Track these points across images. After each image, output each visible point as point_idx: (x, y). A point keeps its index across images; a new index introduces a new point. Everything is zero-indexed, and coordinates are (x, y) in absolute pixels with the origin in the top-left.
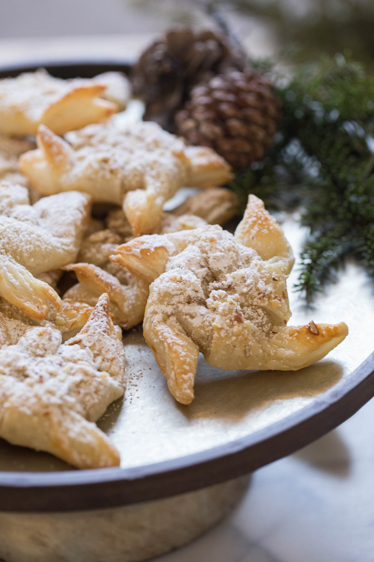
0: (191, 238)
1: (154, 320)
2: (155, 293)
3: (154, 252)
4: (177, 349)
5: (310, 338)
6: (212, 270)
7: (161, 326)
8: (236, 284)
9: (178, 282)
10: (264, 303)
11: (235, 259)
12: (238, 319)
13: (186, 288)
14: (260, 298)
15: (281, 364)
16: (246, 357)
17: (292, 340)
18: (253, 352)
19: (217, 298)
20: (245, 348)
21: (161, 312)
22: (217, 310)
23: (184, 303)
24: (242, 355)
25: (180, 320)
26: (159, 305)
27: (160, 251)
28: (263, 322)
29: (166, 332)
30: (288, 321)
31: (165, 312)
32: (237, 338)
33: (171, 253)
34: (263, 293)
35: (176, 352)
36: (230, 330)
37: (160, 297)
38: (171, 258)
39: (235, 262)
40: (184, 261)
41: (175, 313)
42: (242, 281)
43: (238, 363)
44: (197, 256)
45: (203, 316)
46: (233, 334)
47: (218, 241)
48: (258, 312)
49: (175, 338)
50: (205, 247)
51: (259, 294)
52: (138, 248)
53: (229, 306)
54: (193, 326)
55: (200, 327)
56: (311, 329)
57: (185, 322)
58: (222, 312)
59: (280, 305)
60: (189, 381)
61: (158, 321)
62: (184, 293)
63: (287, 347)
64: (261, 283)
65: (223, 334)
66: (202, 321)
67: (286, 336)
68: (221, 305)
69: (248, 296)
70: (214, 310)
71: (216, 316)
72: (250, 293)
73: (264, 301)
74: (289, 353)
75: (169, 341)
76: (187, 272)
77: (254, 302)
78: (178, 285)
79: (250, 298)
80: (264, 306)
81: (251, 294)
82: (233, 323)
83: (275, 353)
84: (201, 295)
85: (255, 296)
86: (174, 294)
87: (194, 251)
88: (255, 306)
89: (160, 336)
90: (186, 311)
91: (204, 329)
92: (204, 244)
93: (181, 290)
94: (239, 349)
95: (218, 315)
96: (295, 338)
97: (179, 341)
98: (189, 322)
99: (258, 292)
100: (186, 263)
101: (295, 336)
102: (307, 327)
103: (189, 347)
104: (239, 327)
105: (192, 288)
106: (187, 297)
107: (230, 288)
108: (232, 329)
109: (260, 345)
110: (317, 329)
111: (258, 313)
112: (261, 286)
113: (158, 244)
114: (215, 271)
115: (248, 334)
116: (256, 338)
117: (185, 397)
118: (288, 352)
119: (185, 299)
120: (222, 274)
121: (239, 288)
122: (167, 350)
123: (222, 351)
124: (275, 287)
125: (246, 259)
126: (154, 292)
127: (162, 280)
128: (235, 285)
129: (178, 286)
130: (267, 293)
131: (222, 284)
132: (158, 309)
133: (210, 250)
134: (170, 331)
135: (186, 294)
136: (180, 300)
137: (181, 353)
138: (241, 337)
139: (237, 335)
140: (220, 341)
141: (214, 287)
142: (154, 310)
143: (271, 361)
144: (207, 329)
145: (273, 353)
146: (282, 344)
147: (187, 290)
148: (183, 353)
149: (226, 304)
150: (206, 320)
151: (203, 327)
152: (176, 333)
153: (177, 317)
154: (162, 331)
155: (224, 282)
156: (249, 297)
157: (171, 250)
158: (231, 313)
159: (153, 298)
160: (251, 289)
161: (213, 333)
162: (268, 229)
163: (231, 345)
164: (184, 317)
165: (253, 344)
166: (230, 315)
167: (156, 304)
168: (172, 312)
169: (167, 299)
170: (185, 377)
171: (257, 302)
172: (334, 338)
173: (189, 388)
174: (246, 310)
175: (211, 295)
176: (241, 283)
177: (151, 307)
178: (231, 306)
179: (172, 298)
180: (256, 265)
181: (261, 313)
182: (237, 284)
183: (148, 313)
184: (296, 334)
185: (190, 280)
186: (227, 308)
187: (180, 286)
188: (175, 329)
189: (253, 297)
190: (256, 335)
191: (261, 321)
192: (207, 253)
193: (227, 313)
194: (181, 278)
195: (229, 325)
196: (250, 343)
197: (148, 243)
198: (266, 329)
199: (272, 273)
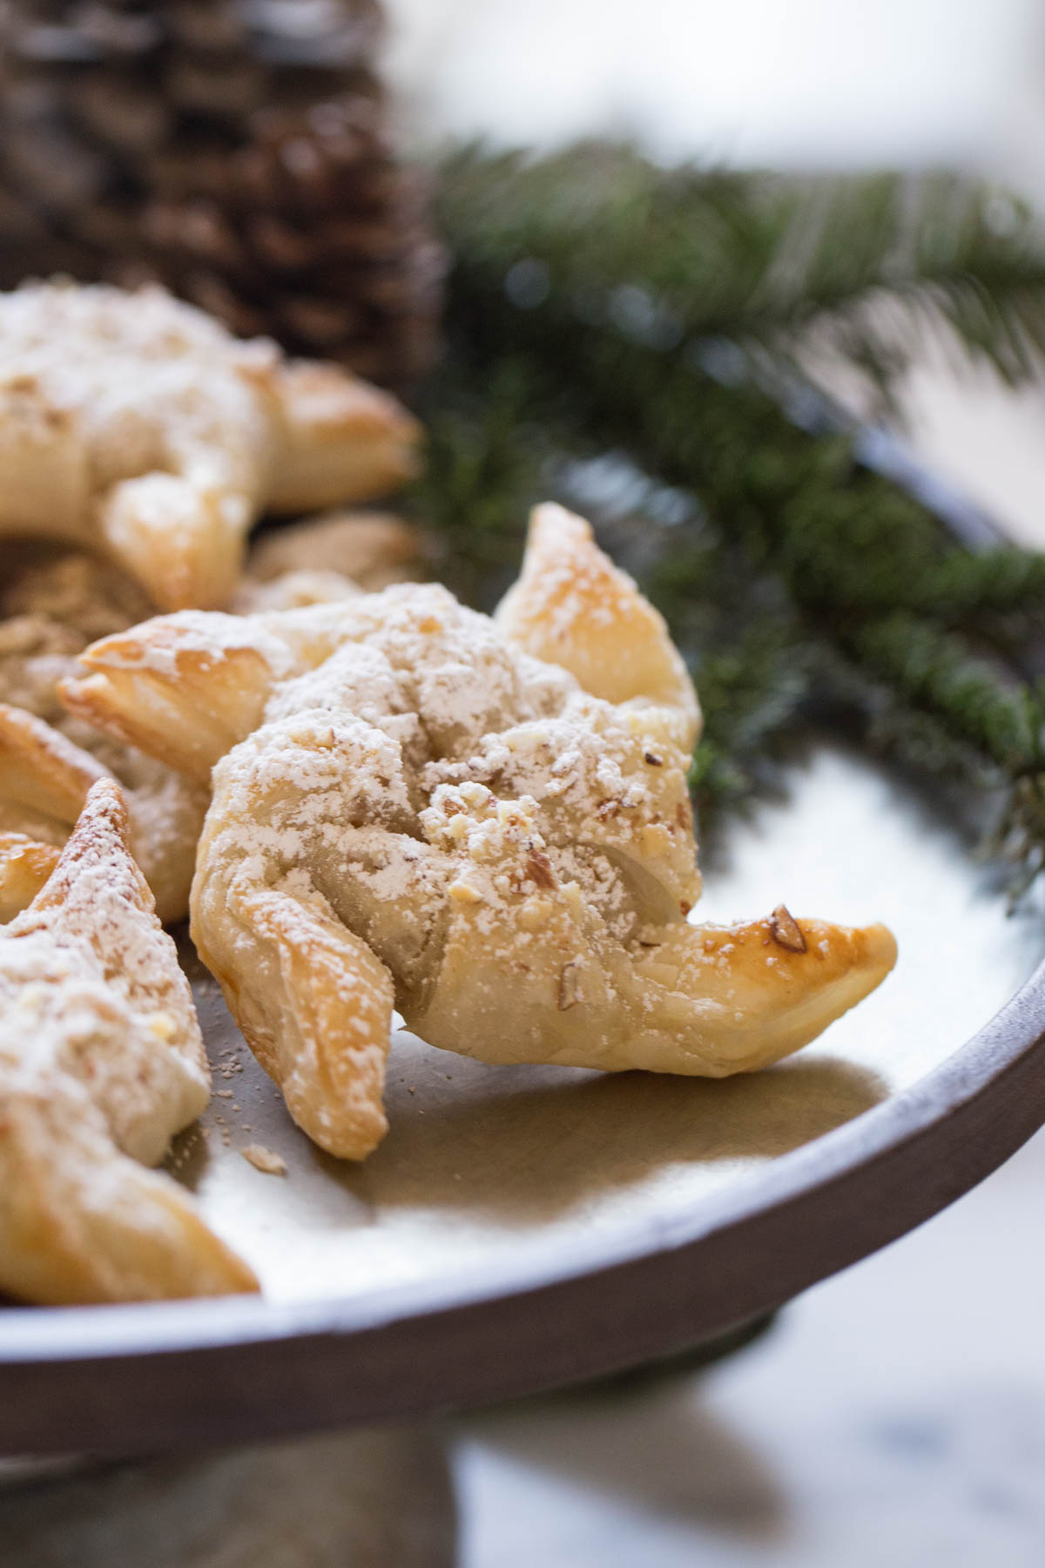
0: (348, 626)
1: (233, 877)
2: (240, 784)
3: (222, 664)
4: (326, 962)
5: (776, 959)
6: (430, 726)
7: (261, 894)
8: (518, 768)
9: (322, 749)
10: (617, 834)
11: (509, 689)
12: (540, 874)
13: (351, 767)
14: (604, 817)
15: (677, 1044)
16: (564, 1010)
17: (715, 966)
18: (586, 992)
19: (460, 808)
20: (562, 976)
21: (262, 850)
22: (461, 844)
23: (342, 819)
24: (547, 998)
25: (323, 883)
26: (254, 828)
27: (242, 662)
28: (611, 902)
29: (283, 910)
30: (694, 905)
31: (274, 850)
32: (536, 940)
33: (279, 673)
34: (616, 800)
35: (322, 972)
36: (508, 913)
37: (255, 799)
38: (280, 686)
39: (510, 700)
40: (334, 690)
41: (305, 859)
42: (541, 759)
43: (528, 1032)
44: (380, 674)
45: (410, 863)
46: (522, 927)
47: (449, 631)
48: (597, 866)
49: (316, 928)
50: (403, 648)
51: (600, 804)
52: (168, 647)
53: (505, 830)
54: (377, 896)
55: (403, 901)
56: (782, 931)
57: (346, 887)
58: (482, 850)
59: (673, 845)
60: (372, 1073)
61: (250, 880)
62: (344, 786)
63: (697, 991)
64: (606, 766)
65: (484, 922)
66: (407, 880)
67: (694, 954)
68: (474, 826)
69: (560, 810)
70: (450, 845)
71: (458, 863)
72: (568, 800)
73: (617, 830)
74: (705, 1006)
75: (297, 936)
76: (349, 720)
77: (581, 830)
78: (321, 755)
79: (566, 818)
80: (615, 846)
81: (572, 804)
82: (519, 888)
83: (659, 1006)
84: (399, 795)
85: (586, 812)
86: (307, 788)
87: (366, 659)
88: (585, 844)
89: (260, 923)
90: (352, 846)
91: (415, 905)
92: (400, 638)
93: (334, 774)
94: (541, 976)
95: (466, 860)
96: (723, 961)
97: (330, 940)
98: (363, 884)
99: (595, 798)
100: (344, 695)
101: (724, 953)
102: (765, 925)
103: (363, 961)
104: (541, 898)
105: (371, 767)
106: (356, 798)
107: (498, 782)
108: (518, 907)
109: (609, 975)
110: (800, 932)
111: (595, 872)
112: (608, 774)
113: (237, 641)
114: (443, 726)
115: (572, 927)
116: (596, 945)
117: (353, 1127)
118: (701, 1005)
119: (345, 803)
120: (464, 739)
121: (530, 782)
122: (287, 971)
123: (480, 984)
124: (652, 787)
125: (545, 696)
126: (234, 785)
127: (261, 745)
128: (517, 771)
129: (323, 761)
130: (627, 801)
131: (472, 768)
132: (250, 840)
133: (424, 657)
134: (297, 907)
135: (350, 787)
136: (328, 808)
137: (340, 977)
138: (549, 934)
139: (537, 929)
140: (474, 948)
141: (440, 777)
142: (236, 844)
143: (642, 1034)
144: (425, 908)
145: (652, 1002)
146: (677, 979)
147: (353, 775)
148: (349, 979)
149: (493, 825)
150: (424, 877)
151: (413, 901)
152: (315, 915)
153: (315, 872)
154: (266, 909)
155: (476, 760)
156: (563, 815)
157: (281, 663)
158: (511, 856)
159: (231, 801)
160: (572, 787)
161: (450, 922)
162: (614, 608)
163: (513, 963)
164: (343, 868)
165: (588, 963)
166: (510, 859)
167: (240, 823)
168: (297, 855)
169: (281, 804)
170: (358, 1057)
171: (594, 832)
172: (852, 971)
173: (371, 1098)
174: (557, 855)
175: (436, 798)
176: (538, 767)
177: (224, 832)
178: (512, 832)
179: (301, 804)
180: (586, 712)
181: (606, 871)
182: (523, 768)
183: (211, 853)
184: (728, 947)
185: (364, 743)
186: (498, 840)
187: (331, 759)
188: (311, 905)
189: (579, 814)
190: (595, 937)
191: (606, 898)
192: (410, 668)
193: (499, 854)
194: (332, 734)
195: (508, 894)
196: (579, 960)
197: (200, 633)
198: (622, 926)
199: (641, 738)
